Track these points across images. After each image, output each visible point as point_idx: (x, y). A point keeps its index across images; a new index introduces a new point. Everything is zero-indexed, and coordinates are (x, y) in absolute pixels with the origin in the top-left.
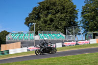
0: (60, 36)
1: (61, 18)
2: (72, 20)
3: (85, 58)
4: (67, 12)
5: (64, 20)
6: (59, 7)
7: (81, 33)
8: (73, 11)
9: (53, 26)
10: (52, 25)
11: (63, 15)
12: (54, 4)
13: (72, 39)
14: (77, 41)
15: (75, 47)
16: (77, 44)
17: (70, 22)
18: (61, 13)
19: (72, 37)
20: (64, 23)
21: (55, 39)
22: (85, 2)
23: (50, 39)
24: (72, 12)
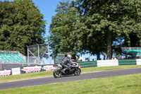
0: (18, 57)
1: (21, 32)
2: (36, 35)
3: (51, 90)
4: (30, 23)
5: (25, 34)
6: (19, 16)
7: (49, 54)
8: (39, 22)
9: (9, 43)
10: (7, 41)
11: (24, 28)
12: (12, 10)
13: (35, 62)
14: (42, 66)
15: (39, 75)
16: (42, 70)
17: (34, 38)
18: (22, 24)
19: (36, 60)
20: (25, 40)
21: (11, 63)
22: (56, 11)
23: (3, 62)
24: (37, 24)
